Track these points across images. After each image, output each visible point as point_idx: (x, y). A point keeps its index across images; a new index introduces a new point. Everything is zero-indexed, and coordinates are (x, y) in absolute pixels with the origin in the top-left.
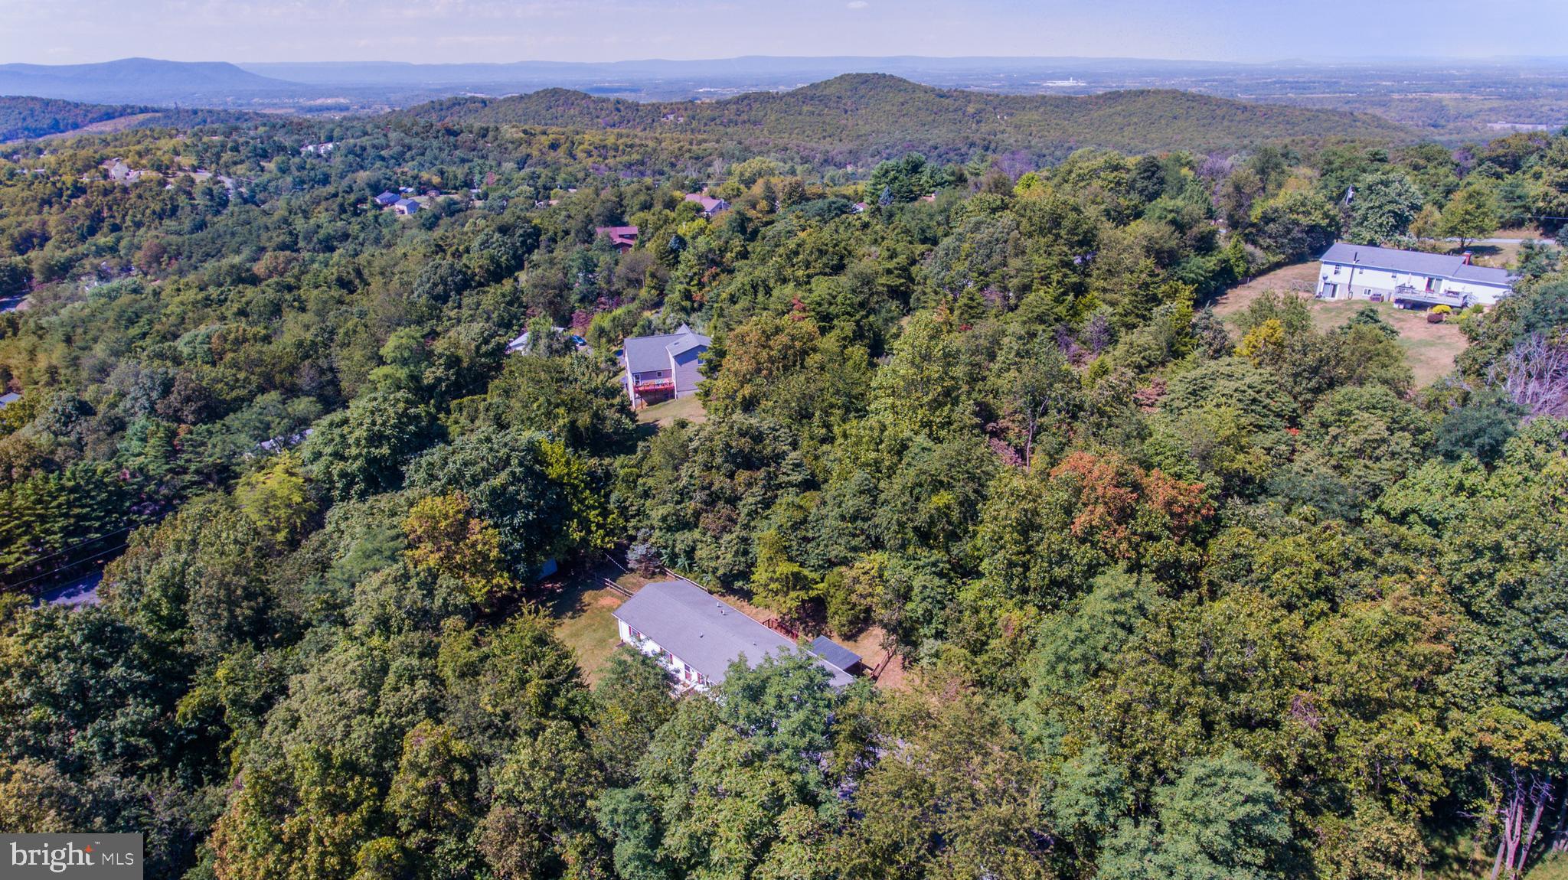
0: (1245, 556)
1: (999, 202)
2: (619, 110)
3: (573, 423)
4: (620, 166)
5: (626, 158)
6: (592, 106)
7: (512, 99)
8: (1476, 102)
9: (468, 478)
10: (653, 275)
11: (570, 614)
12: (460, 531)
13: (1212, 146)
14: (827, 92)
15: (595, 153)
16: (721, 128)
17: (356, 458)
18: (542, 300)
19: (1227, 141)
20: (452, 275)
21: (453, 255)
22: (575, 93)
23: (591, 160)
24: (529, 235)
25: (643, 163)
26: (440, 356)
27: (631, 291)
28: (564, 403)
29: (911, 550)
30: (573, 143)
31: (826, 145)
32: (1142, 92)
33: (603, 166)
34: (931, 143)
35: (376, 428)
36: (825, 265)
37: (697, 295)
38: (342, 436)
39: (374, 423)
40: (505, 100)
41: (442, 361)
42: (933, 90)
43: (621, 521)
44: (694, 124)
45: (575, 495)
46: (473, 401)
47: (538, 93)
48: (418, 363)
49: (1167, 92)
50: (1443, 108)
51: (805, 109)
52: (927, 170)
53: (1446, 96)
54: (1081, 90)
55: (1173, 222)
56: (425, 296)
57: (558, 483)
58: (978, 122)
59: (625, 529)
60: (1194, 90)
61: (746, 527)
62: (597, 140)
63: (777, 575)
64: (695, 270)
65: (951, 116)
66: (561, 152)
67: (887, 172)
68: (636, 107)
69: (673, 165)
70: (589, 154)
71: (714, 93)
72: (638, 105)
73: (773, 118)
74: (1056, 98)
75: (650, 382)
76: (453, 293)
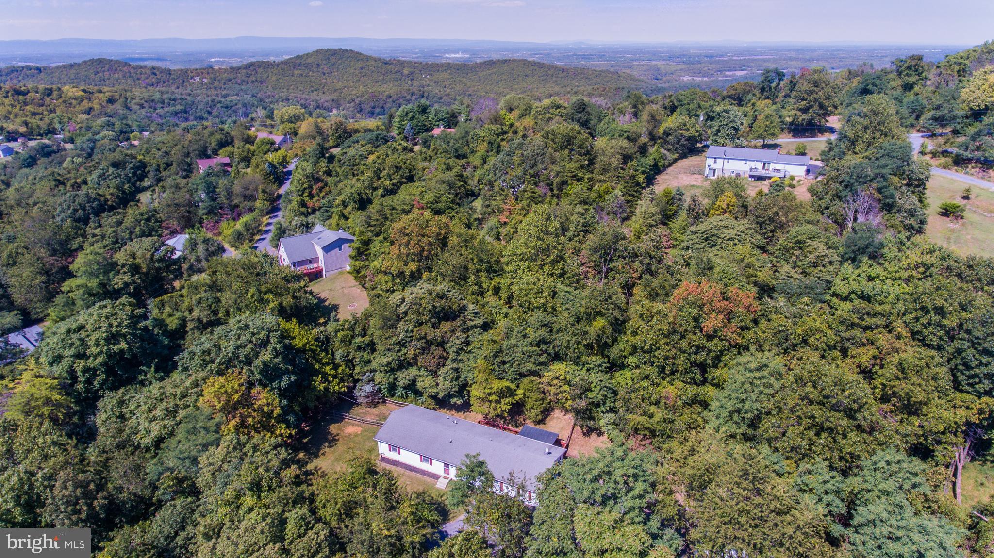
0: (784, 331)
1: (500, 130)
2: (155, 74)
3: (281, 304)
4: (168, 114)
5: (172, 109)
6: (132, 71)
7: (64, 67)
8: (673, 66)
9: (242, 358)
10: (264, 192)
11: (327, 444)
12: (246, 401)
13: (551, 92)
14: (309, 61)
15: (146, 105)
16: (237, 86)
17: (99, 354)
18: (176, 215)
19: (557, 89)
20: (89, 202)
21: (73, 186)
22: (117, 62)
23: (143, 111)
24: (138, 168)
25: (186, 112)
26: (123, 266)
27: (248, 204)
28: (270, 291)
29: (584, 359)
30: (126, 99)
31: (314, 96)
32: (506, 61)
33: (154, 115)
34: (386, 93)
35: (114, 329)
36: (402, 177)
37: (310, 203)
38: (82, 340)
39: (111, 326)
40: (58, 67)
41: (125, 269)
42: (380, 59)
43: (347, 370)
44: (216, 83)
45: (314, 358)
46: (172, 297)
47: (85, 62)
48: (106, 273)
49: (520, 61)
50: (658, 69)
51: (296, 72)
52: (432, 110)
53: (659, 63)
54: (468, 60)
55: (628, 138)
56: (69, 220)
57: (303, 351)
58: (412, 80)
59: (351, 375)
60: (531, 59)
61: (455, 360)
62: (146, 95)
63: (495, 389)
64: (305, 186)
65: (394, 76)
66: (118, 106)
67: (407, 113)
68: (169, 72)
69: (210, 113)
70: (142, 106)
71: (223, 62)
72: (169, 70)
73: (274, 78)
74: (457, 65)
75: (303, 267)
76: (92, 216)
